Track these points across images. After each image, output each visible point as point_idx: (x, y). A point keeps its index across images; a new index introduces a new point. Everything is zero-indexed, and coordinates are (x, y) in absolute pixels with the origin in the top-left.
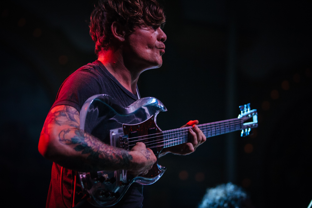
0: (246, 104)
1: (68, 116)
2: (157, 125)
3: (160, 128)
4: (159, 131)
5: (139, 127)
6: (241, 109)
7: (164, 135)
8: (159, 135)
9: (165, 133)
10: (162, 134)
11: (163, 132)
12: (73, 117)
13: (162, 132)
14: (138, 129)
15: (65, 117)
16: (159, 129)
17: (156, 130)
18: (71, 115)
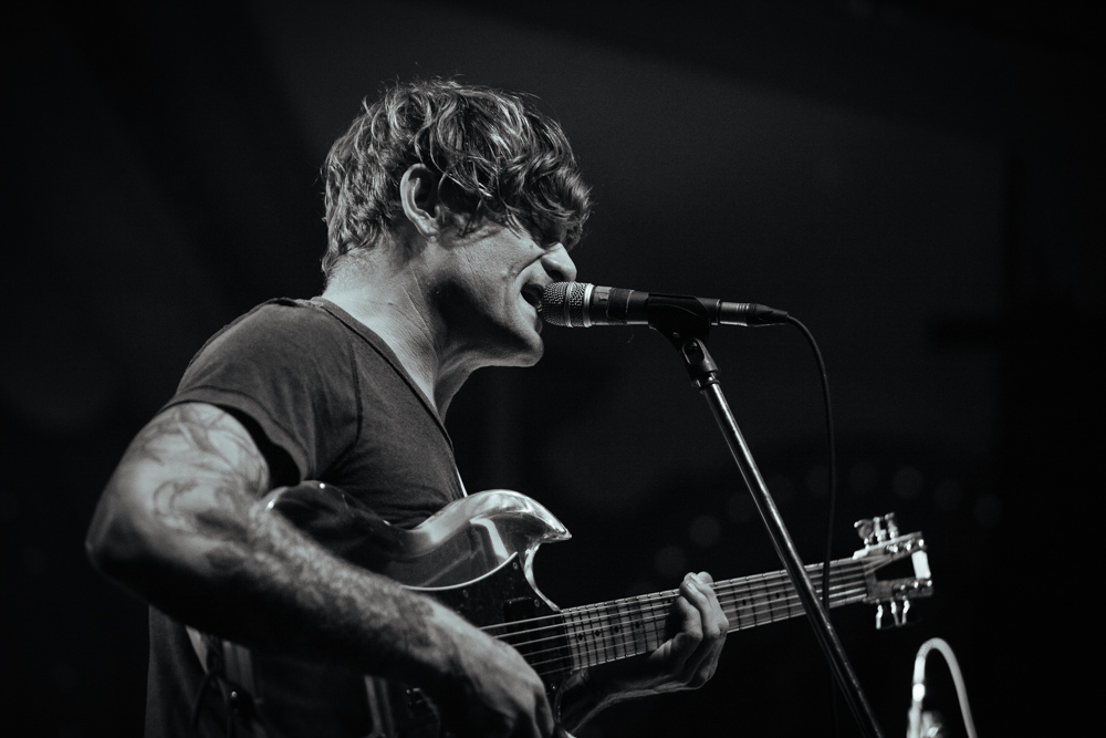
0: (881, 514)
1: (188, 436)
2: (537, 592)
3: (551, 600)
4: (548, 611)
5: (467, 596)
6: (861, 533)
7: (569, 623)
8: (549, 622)
9: (572, 617)
10: (562, 619)
11: (565, 612)
12: (207, 438)
13: (558, 613)
14: (462, 605)
15: (180, 438)
16: (549, 603)
17: (538, 606)
18: (201, 433)
